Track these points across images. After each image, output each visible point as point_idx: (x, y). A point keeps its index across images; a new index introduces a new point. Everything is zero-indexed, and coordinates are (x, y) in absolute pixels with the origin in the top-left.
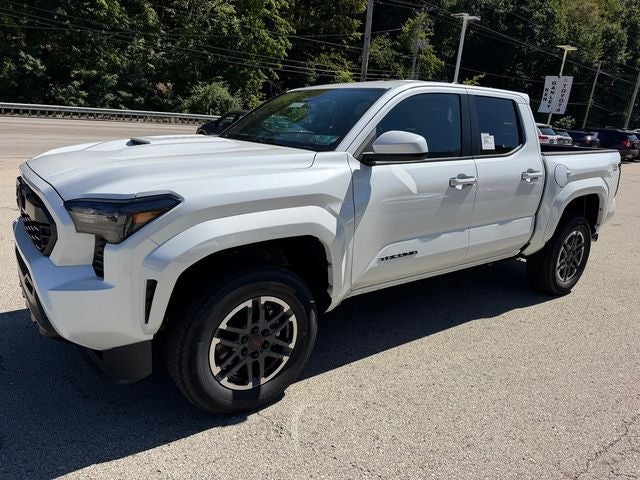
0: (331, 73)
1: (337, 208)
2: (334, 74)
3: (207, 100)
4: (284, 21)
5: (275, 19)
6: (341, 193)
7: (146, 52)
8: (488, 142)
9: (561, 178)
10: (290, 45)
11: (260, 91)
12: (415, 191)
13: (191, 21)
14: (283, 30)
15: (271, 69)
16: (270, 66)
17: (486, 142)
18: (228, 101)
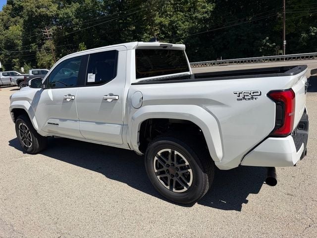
1: (31, 102)
6: (32, 98)
8: (91, 78)
9: (136, 102)
12: (52, 99)
17: (90, 78)
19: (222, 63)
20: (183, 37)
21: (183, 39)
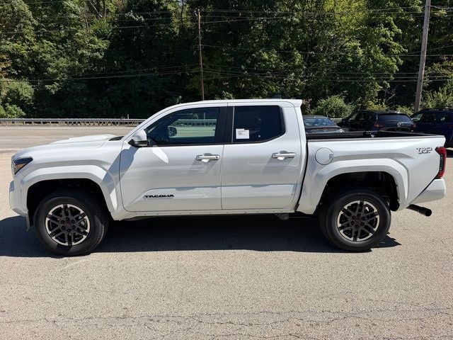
0: (444, 78)
1: (108, 167)
2: (447, 78)
3: (327, 108)
4: (397, 44)
5: (390, 44)
7: (295, 81)
8: (243, 134)
10: (401, 62)
11: (376, 97)
13: (326, 57)
14: (396, 51)
15: (385, 82)
16: (384, 79)
17: (240, 134)
18: (342, 107)
19: (130, 123)
20: (58, 79)
21: (58, 82)
